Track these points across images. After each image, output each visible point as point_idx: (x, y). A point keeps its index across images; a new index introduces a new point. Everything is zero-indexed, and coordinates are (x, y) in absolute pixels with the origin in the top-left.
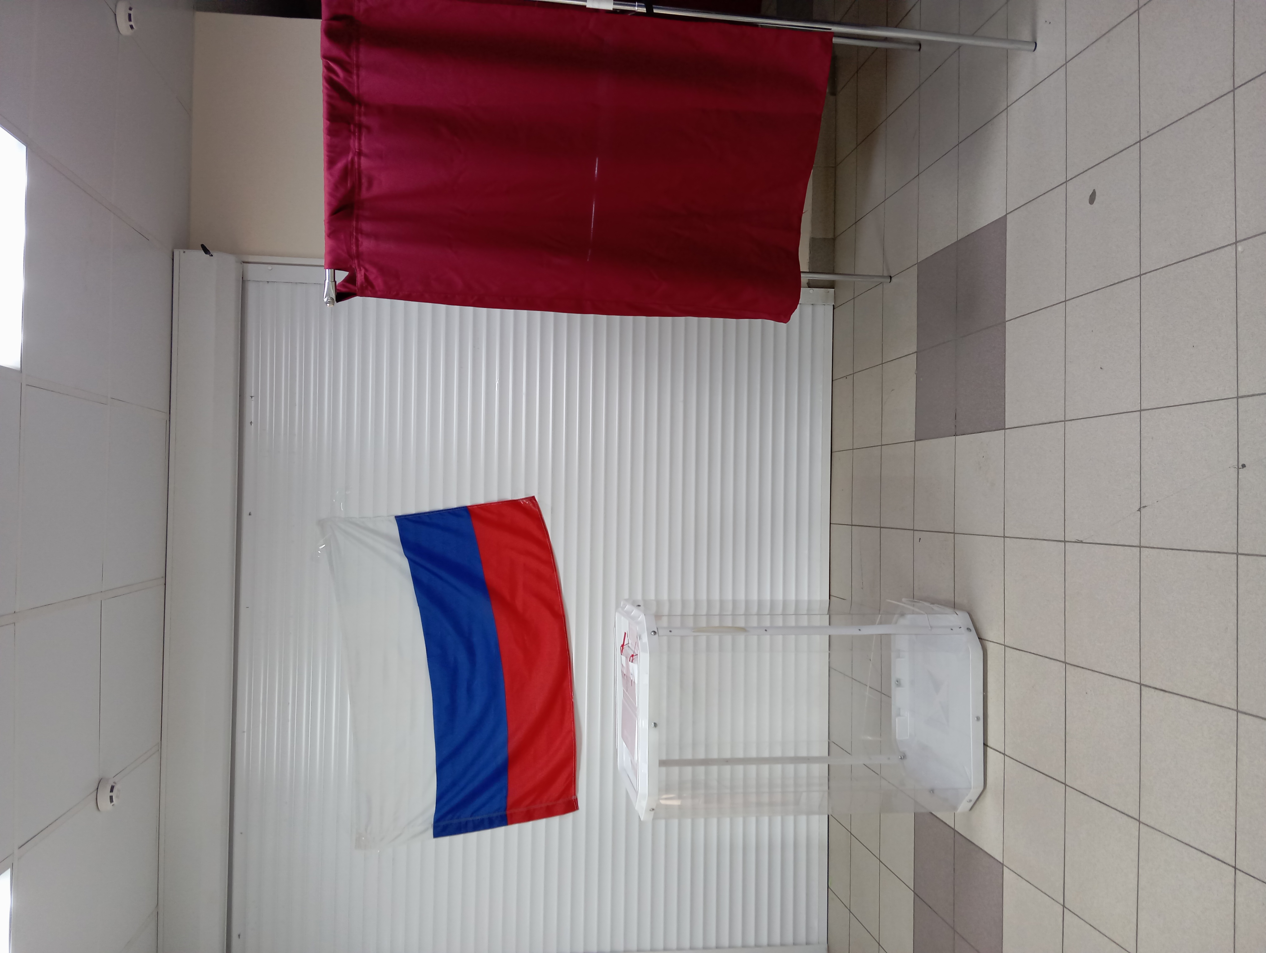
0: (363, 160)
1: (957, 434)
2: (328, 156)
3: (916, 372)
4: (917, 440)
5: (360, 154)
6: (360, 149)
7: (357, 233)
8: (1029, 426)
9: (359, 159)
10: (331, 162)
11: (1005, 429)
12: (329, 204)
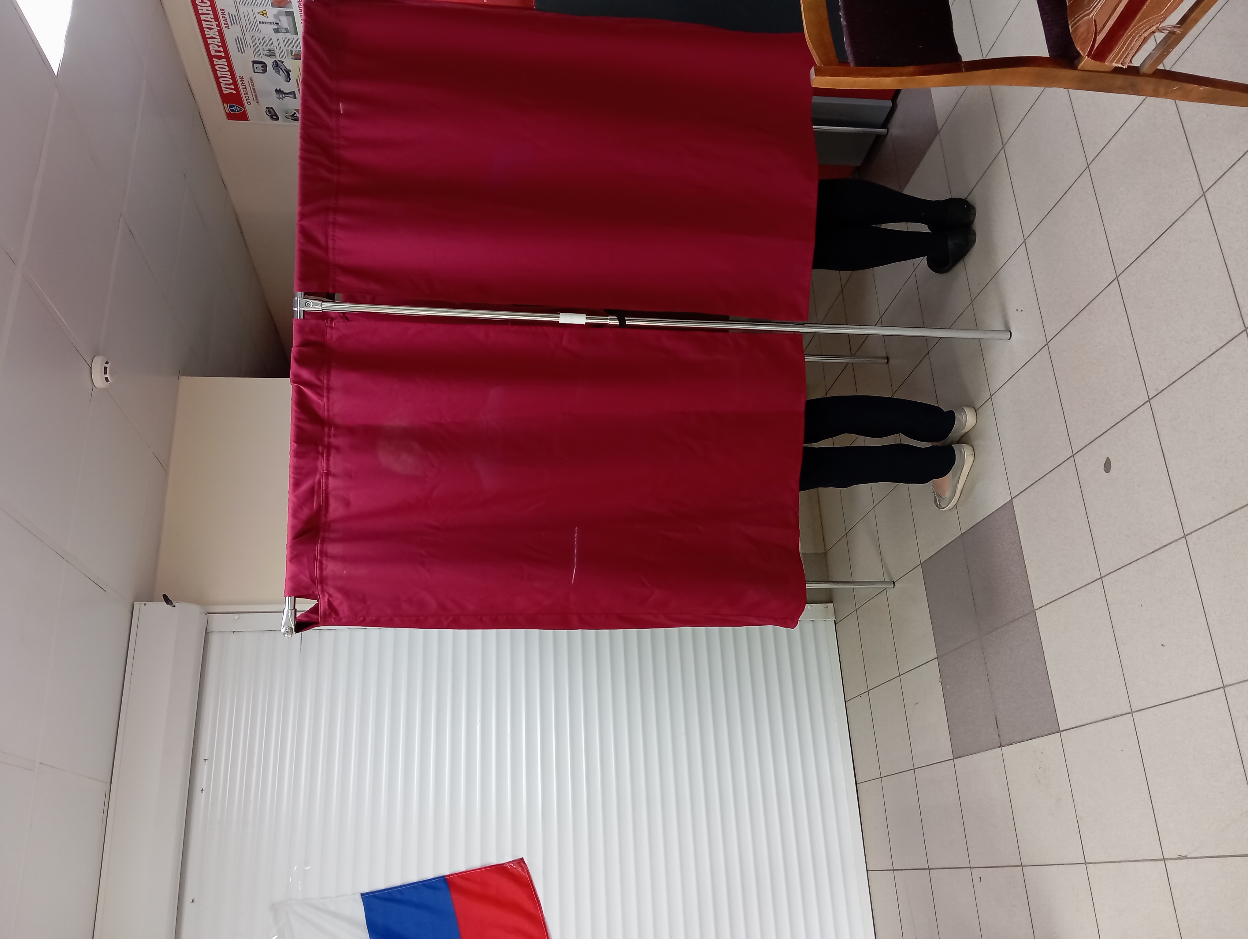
0: (332, 482)
1: (1002, 745)
2: (293, 478)
3: (940, 680)
4: (955, 758)
5: (328, 474)
6: (327, 470)
7: (321, 556)
8: (1088, 724)
9: (327, 479)
10: (296, 484)
11: (1060, 732)
12: (293, 527)
